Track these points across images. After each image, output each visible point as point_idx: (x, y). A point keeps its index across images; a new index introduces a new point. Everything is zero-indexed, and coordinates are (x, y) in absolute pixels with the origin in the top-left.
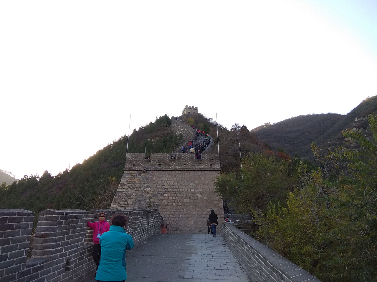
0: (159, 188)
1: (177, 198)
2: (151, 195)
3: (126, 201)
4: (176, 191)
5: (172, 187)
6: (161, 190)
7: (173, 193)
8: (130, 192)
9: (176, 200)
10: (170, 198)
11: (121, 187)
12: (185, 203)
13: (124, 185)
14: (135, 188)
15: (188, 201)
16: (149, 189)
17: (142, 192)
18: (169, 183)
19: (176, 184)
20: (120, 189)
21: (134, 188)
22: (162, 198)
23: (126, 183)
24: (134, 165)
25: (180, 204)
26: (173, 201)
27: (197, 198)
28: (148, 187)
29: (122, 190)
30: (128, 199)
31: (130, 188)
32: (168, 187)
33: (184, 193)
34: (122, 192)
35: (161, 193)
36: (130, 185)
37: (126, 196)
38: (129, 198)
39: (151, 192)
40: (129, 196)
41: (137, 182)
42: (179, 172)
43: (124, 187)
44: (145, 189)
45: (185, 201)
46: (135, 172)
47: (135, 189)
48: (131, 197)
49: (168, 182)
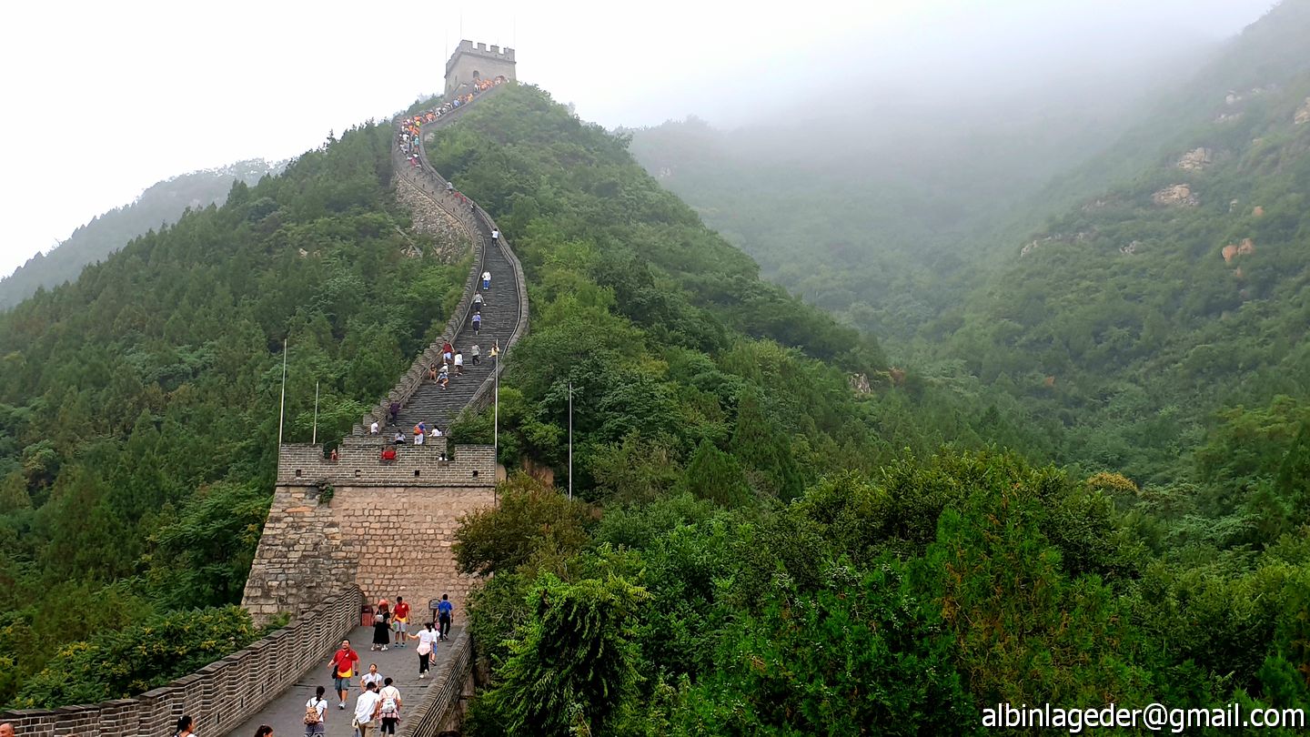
0: (357, 528)
1: (396, 549)
2: (338, 543)
3: (286, 557)
4: (395, 533)
5: (386, 525)
6: (361, 531)
7: (386, 537)
8: (292, 535)
9: (393, 555)
10: (381, 550)
11: (272, 525)
12: (413, 560)
13: (278, 520)
14: (304, 527)
15: (419, 557)
16: (334, 530)
17: (320, 536)
18: (380, 516)
19: (394, 519)
20: (269, 528)
21: (300, 528)
22: (364, 549)
23: (283, 515)
24: (298, 473)
25: (402, 563)
26: (387, 556)
27: (438, 549)
28: (332, 525)
29: (274, 532)
30: (289, 551)
31: (292, 527)
32: (378, 525)
33: (412, 538)
34: (274, 536)
35: (361, 538)
36: (292, 519)
37: (284, 544)
38: (291, 549)
39: (339, 536)
40: (290, 546)
41: (307, 514)
42: (402, 489)
43: (277, 525)
44: (326, 530)
45: (414, 555)
46: (301, 489)
47: (304, 530)
48: (296, 548)
49: (377, 513)
